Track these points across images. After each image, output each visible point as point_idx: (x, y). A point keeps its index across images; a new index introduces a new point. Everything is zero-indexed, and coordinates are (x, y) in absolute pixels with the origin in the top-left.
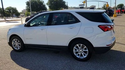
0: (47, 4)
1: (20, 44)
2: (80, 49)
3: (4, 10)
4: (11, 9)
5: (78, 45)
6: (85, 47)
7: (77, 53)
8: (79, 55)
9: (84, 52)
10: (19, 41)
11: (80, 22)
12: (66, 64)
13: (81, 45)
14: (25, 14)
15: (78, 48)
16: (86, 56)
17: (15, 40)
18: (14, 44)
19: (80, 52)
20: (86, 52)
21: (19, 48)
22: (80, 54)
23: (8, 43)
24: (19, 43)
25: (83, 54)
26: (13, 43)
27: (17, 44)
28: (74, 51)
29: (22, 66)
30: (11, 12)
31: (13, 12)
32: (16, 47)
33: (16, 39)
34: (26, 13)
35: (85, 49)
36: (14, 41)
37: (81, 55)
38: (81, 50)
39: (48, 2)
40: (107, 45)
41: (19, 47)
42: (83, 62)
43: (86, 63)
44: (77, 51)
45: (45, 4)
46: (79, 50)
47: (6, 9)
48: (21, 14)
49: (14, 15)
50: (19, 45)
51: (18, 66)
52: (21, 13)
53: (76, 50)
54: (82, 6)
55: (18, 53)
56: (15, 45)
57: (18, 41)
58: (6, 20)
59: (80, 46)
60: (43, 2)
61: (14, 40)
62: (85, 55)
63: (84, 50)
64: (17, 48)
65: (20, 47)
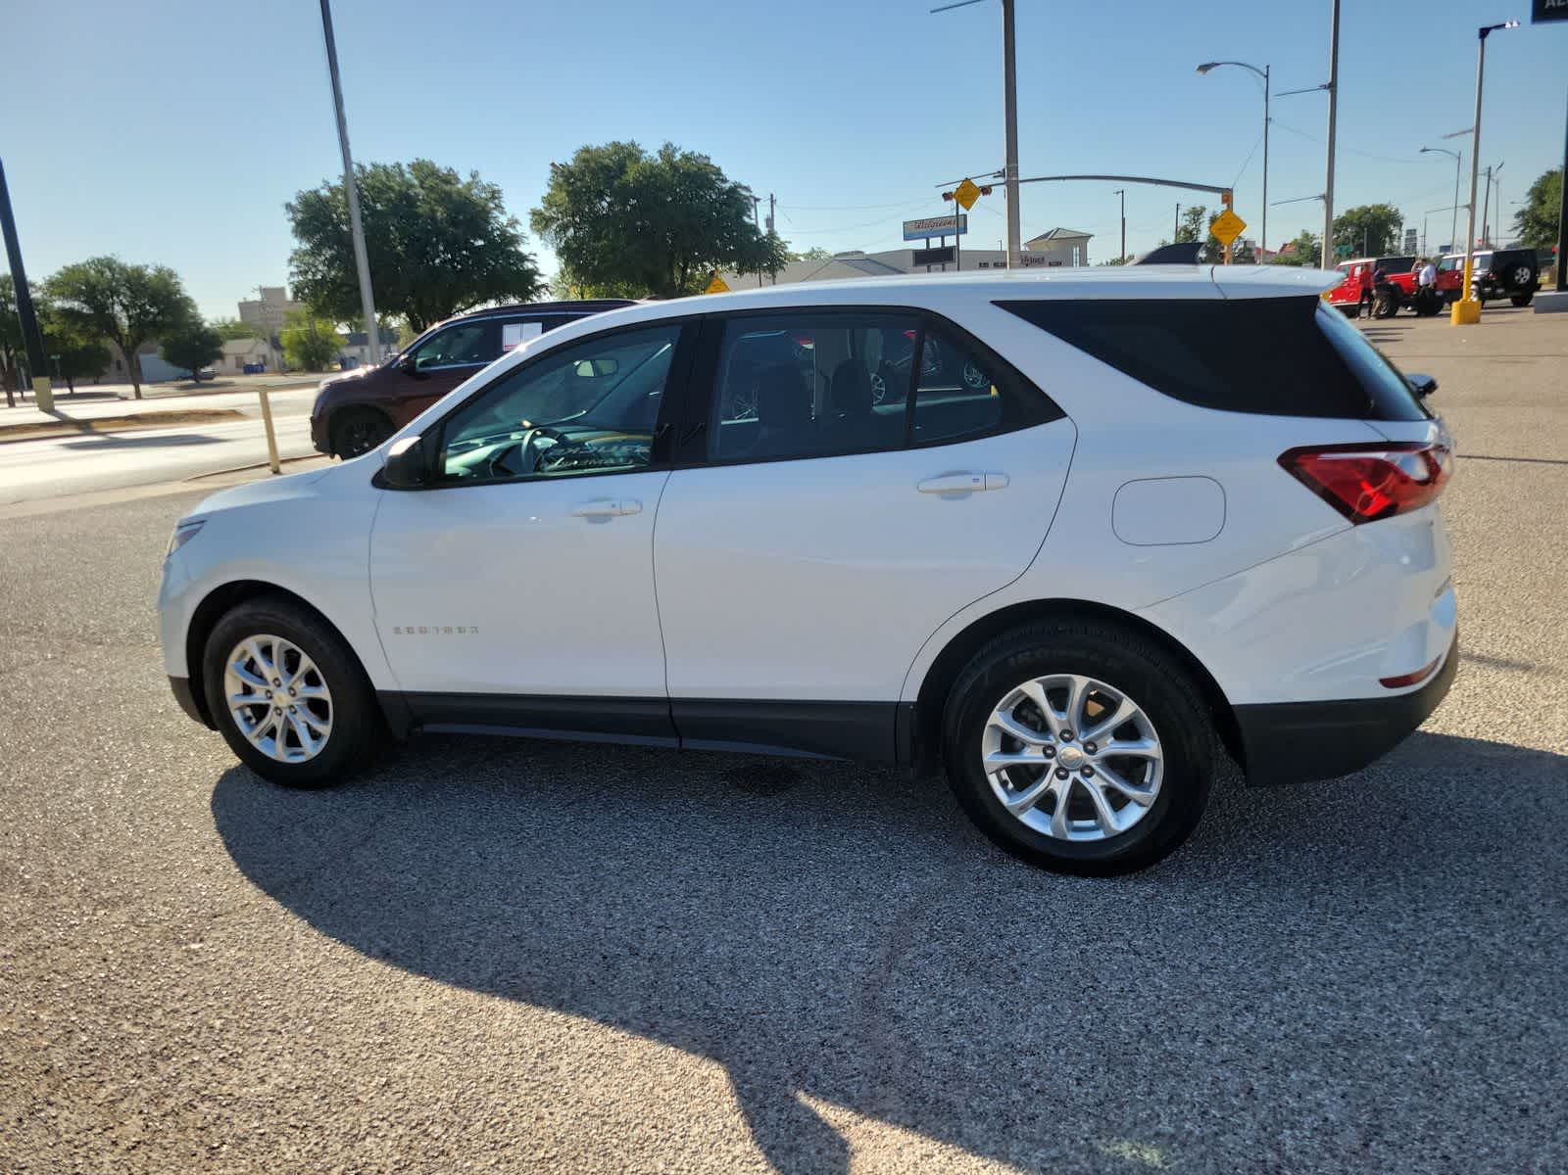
0: (541, 221)
1: (323, 693)
2: (1067, 736)
3: (36, 295)
4: (115, 292)
5: (1034, 689)
6: (1128, 708)
7: (1024, 777)
8: (1047, 803)
9: (1113, 763)
10: (306, 663)
11: (1056, 413)
12: (915, 913)
13: (1080, 683)
14: (275, 344)
15: (1041, 727)
16: (1133, 815)
17: (267, 651)
18: (247, 691)
19: (1062, 773)
20: (1130, 769)
21: (310, 749)
22: (1062, 789)
23: (175, 682)
24: (311, 680)
25: (1095, 786)
26: (232, 687)
27: (282, 698)
28: (991, 756)
29: (386, 956)
30: (110, 325)
31: (143, 328)
32: (272, 733)
33: (276, 641)
34: (287, 334)
35: (1128, 731)
36: (251, 666)
37: (1081, 806)
38: (1073, 751)
39: (549, 201)
40: (1387, 683)
41: (315, 736)
42: (1106, 884)
43: (1133, 892)
44: (1032, 755)
45: (514, 223)
46: (1049, 751)
47: (56, 286)
48: (230, 348)
49: (151, 358)
50: (317, 707)
51: (343, 952)
52: (236, 333)
53: (1009, 745)
54: (936, 243)
55: (309, 803)
56: (260, 711)
57: (292, 662)
58: (65, 422)
59: (1058, 697)
60: (495, 195)
61: (251, 646)
62: (1118, 801)
63: (1111, 747)
64: (292, 740)
65: (325, 729)
